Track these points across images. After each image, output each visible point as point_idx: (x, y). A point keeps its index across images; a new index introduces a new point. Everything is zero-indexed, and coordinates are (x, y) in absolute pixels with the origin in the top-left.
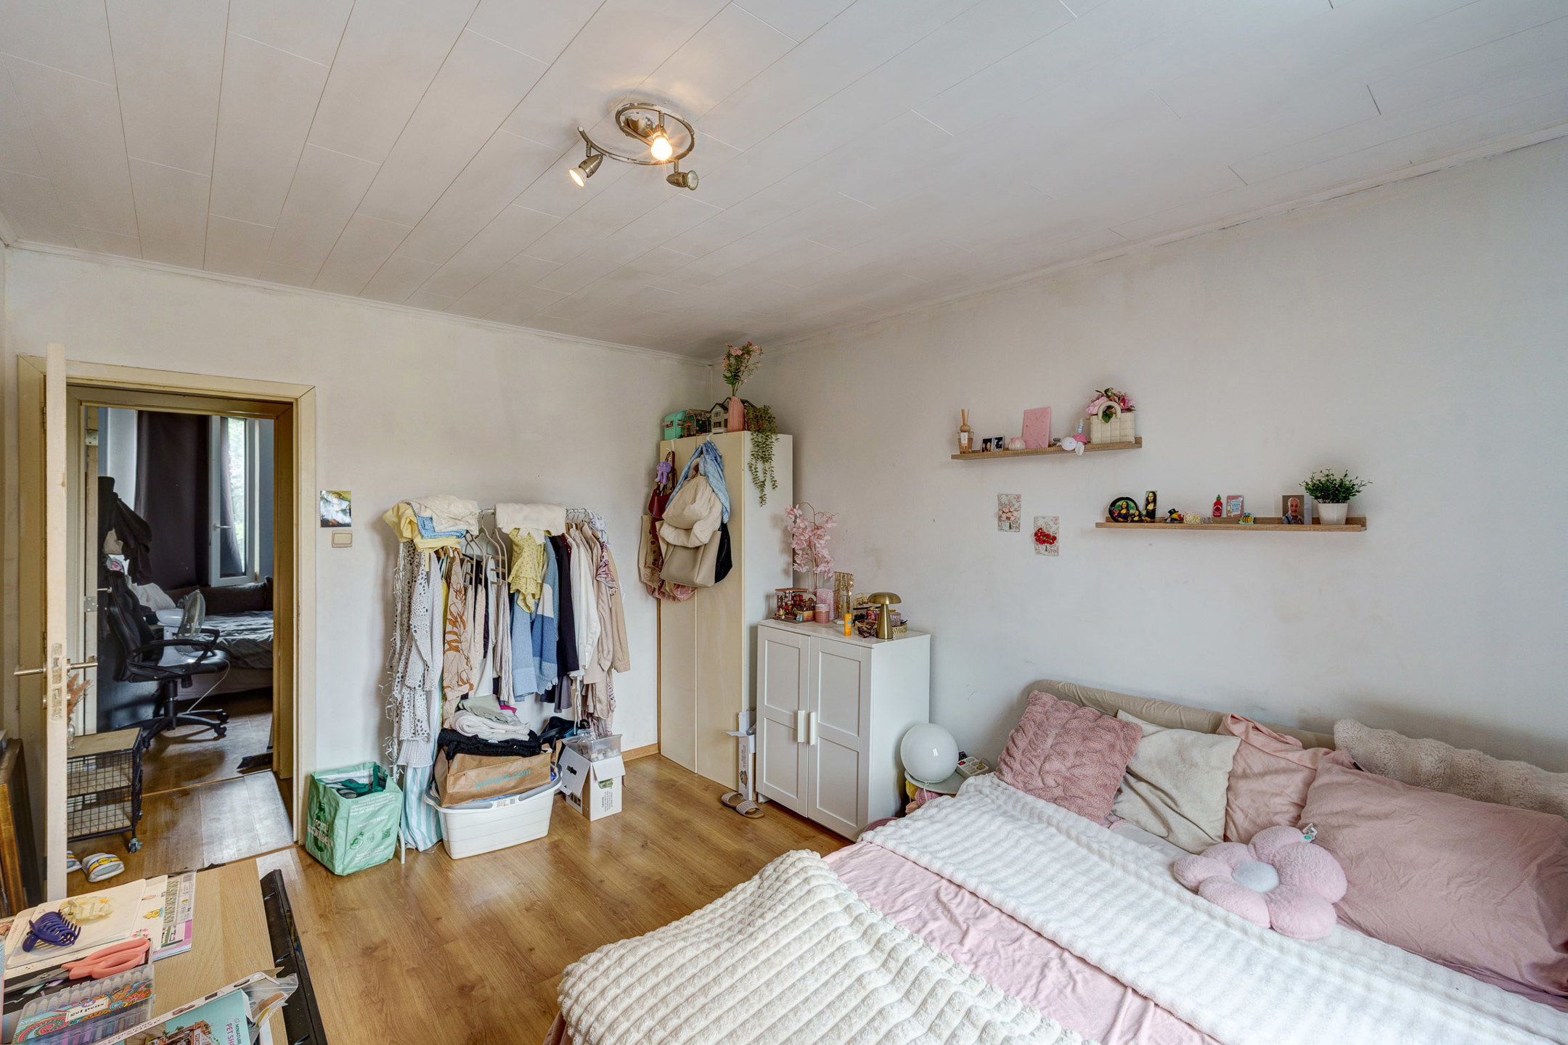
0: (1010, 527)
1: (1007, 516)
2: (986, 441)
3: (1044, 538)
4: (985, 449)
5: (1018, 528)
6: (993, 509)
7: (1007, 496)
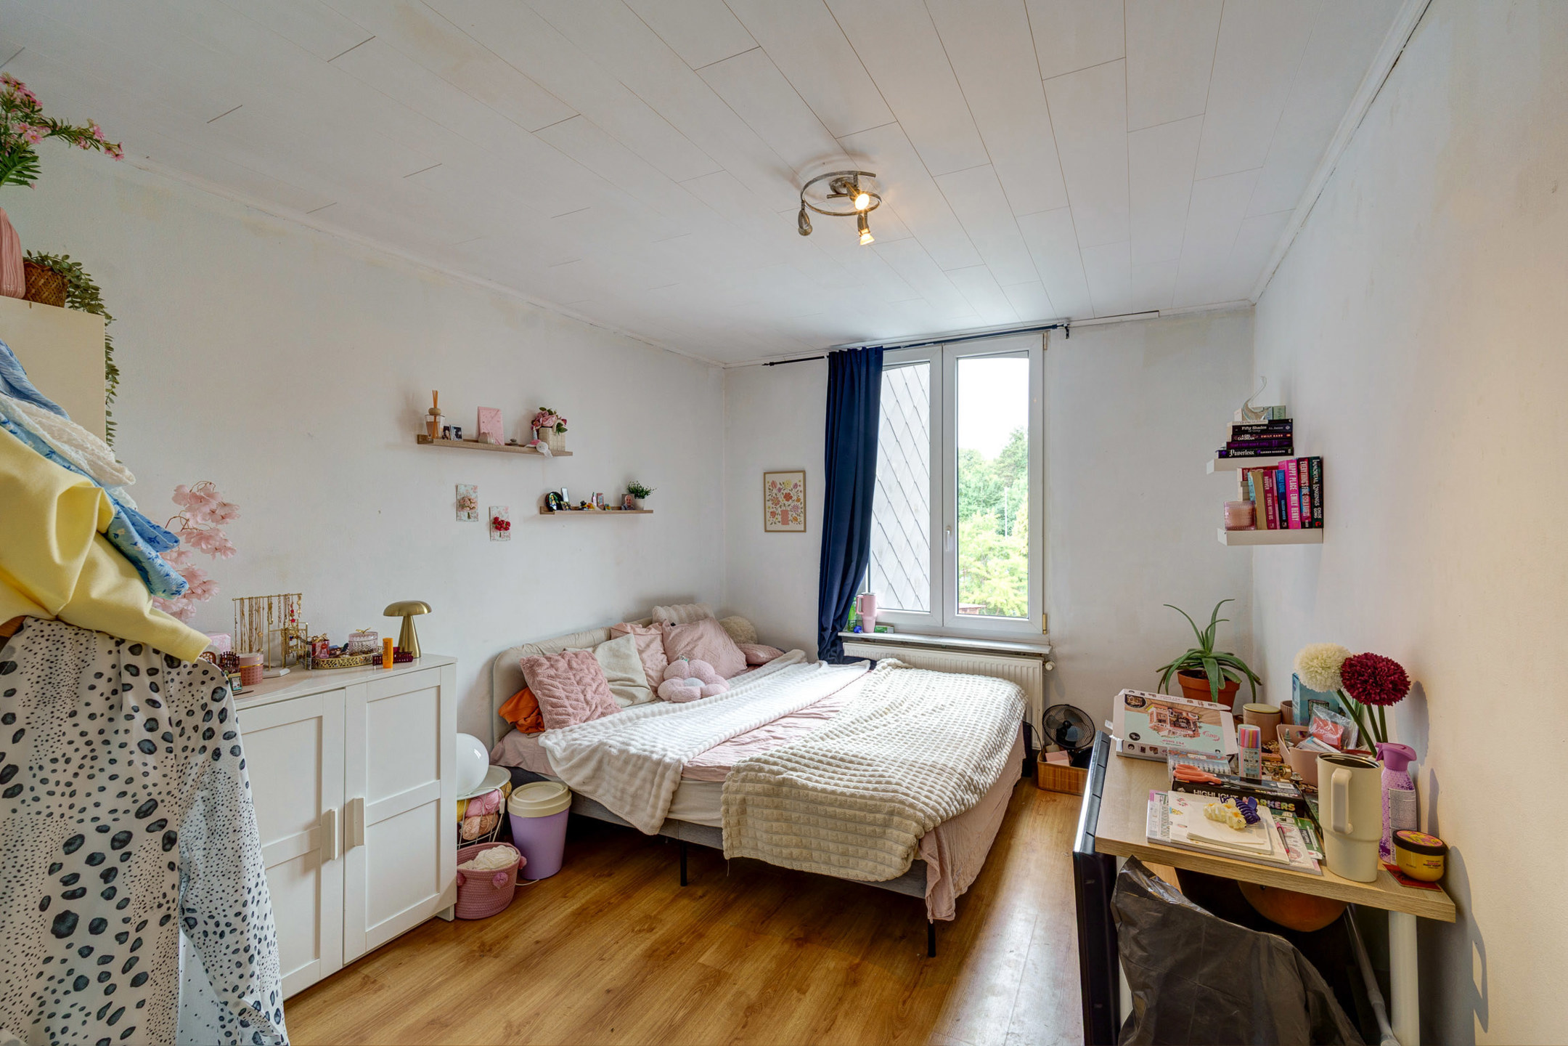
0: (469, 517)
1: (464, 504)
2: (446, 428)
3: (500, 525)
4: (444, 437)
5: (476, 517)
6: (452, 499)
7: (465, 486)
